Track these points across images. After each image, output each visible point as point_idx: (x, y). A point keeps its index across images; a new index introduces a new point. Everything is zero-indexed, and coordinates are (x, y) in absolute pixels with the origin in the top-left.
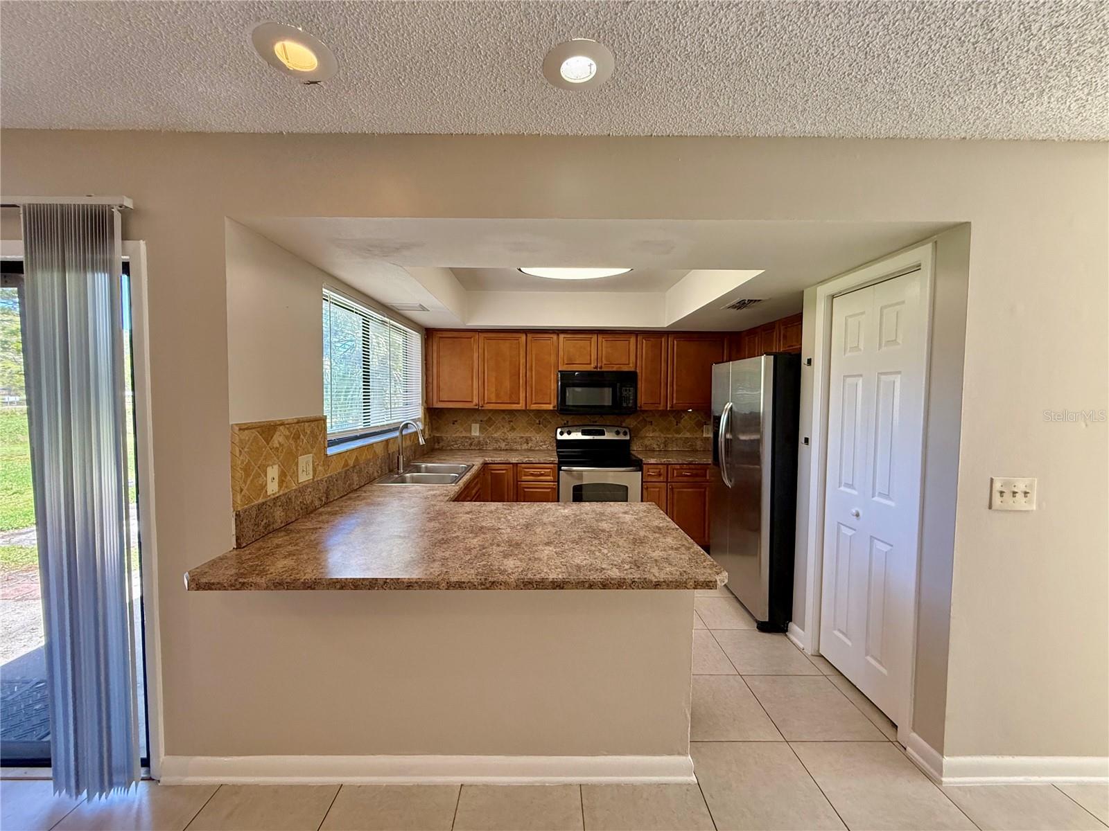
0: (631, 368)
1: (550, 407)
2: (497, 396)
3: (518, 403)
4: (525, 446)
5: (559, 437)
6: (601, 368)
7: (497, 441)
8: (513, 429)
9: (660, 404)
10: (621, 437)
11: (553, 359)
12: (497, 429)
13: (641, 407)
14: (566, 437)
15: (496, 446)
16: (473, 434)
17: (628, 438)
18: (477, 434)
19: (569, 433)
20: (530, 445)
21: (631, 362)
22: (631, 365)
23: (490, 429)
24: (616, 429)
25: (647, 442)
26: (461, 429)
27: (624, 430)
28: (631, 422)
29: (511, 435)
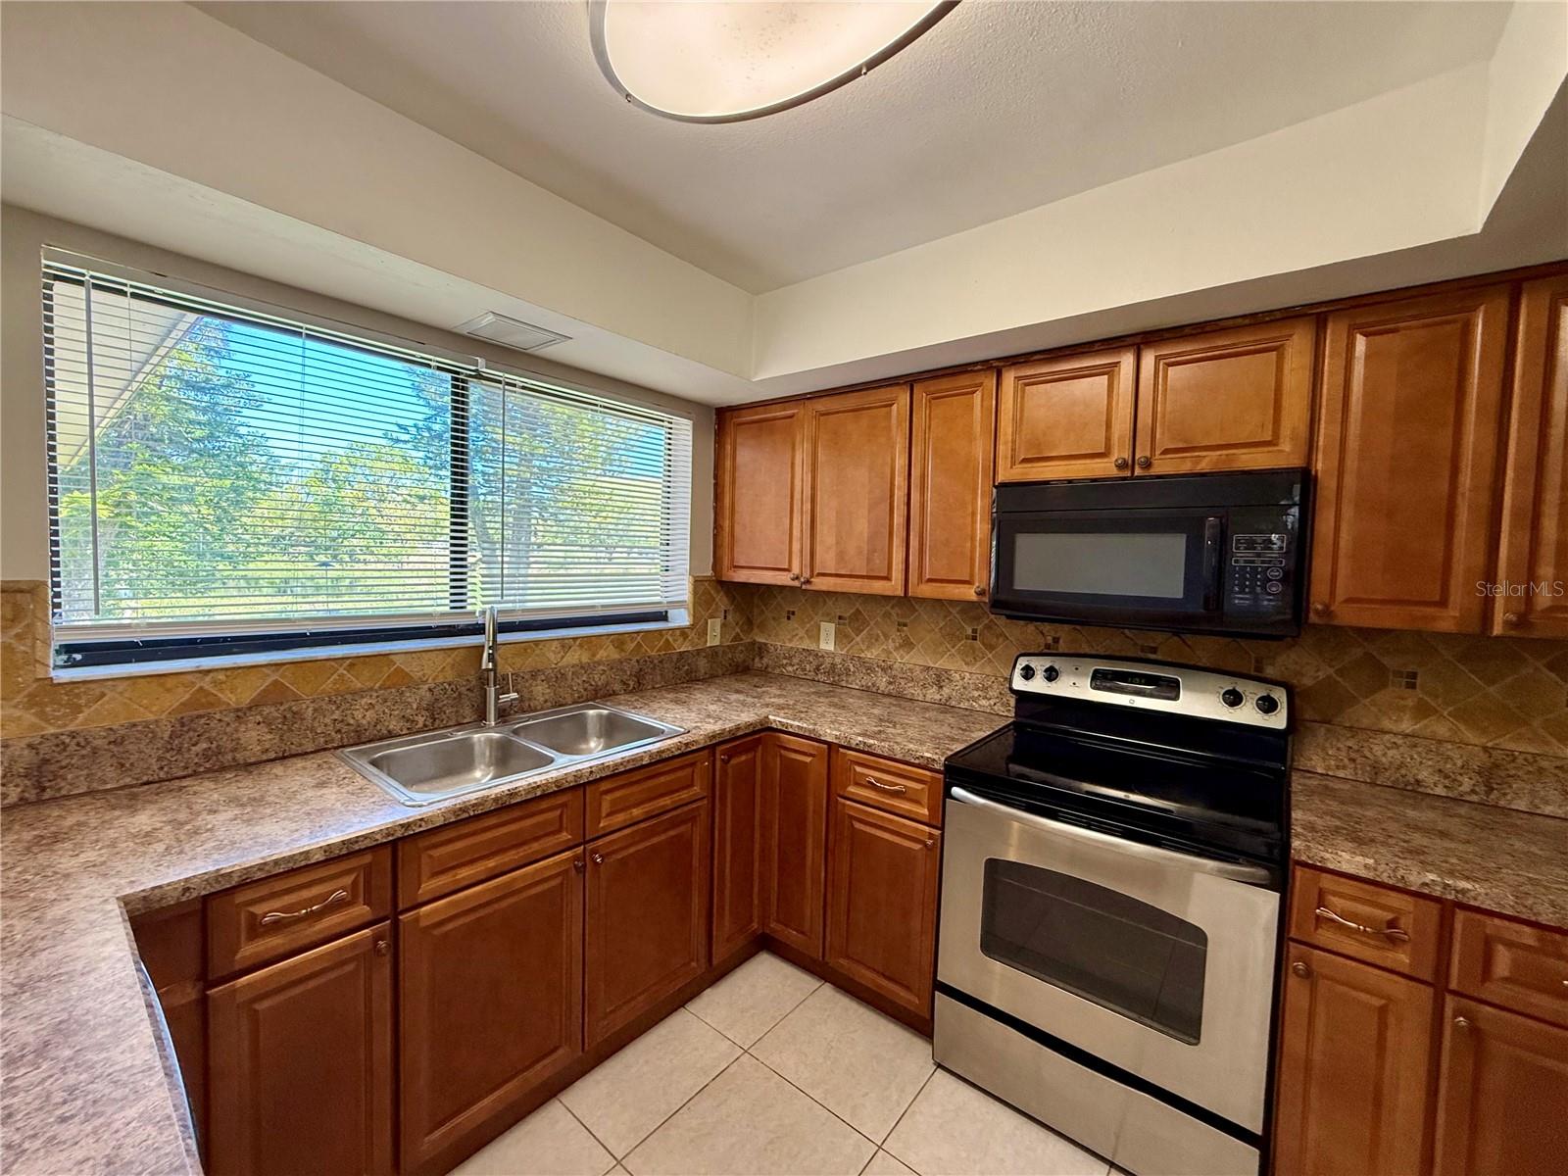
0: (1285, 455)
1: (970, 593)
2: (841, 556)
3: (888, 578)
4: (932, 694)
5: (1019, 684)
6: (1148, 464)
7: (870, 670)
8: (907, 645)
9: (1443, 603)
10: (1247, 715)
11: (980, 450)
12: (873, 640)
13: (1327, 612)
14: (1038, 685)
15: (867, 681)
16: (823, 646)
17: (1278, 721)
18: (830, 647)
19: (1051, 675)
20: (946, 691)
21: (1286, 431)
22: (1286, 446)
23: (858, 639)
24: (1228, 684)
26: (801, 633)
27: (1261, 690)
28: (1309, 667)
29: (902, 660)
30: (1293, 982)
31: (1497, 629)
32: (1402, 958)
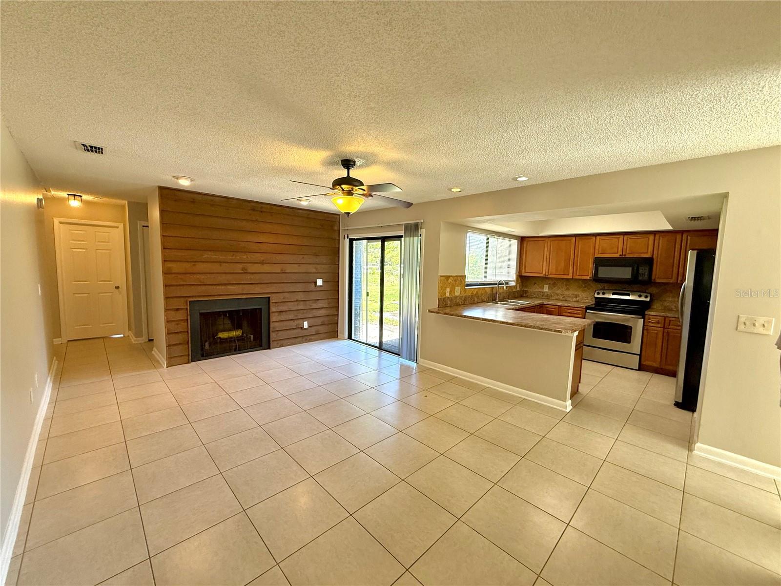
0: (648, 255)
1: (588, 278)
2: (557, 270)
3: (568, 275)
4: (574, 299)
5: (596, 296)
6: (625, 255)
7: (558, 295)
8: (568, 289)
9: (672, 278)
10: (643, 299)
11: (592, 251)
12: (559, 288)
13: (654, 280)
14: (601, 296)
15: (556, 297)
16: (545, 290)
17: (648, 299)
18: (547, 290)
19: (604, 294)
20: (578, 299)
21: (649, 251)
22: (649, 254)
23: (554, 288)
24: (639, 294)
25: (666, 304)
26: (538, 287)
27: (645, 294)
28: (653, 290)
29: (567, 293)
30: (645, 331)
31: (679, 282)
32: (659, 325)
